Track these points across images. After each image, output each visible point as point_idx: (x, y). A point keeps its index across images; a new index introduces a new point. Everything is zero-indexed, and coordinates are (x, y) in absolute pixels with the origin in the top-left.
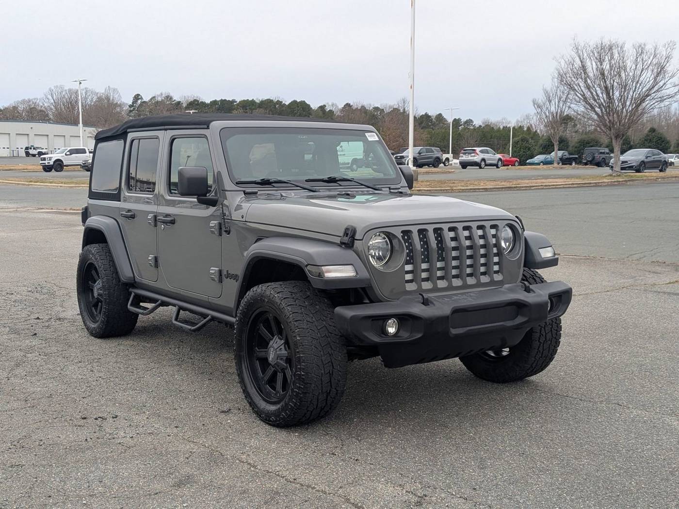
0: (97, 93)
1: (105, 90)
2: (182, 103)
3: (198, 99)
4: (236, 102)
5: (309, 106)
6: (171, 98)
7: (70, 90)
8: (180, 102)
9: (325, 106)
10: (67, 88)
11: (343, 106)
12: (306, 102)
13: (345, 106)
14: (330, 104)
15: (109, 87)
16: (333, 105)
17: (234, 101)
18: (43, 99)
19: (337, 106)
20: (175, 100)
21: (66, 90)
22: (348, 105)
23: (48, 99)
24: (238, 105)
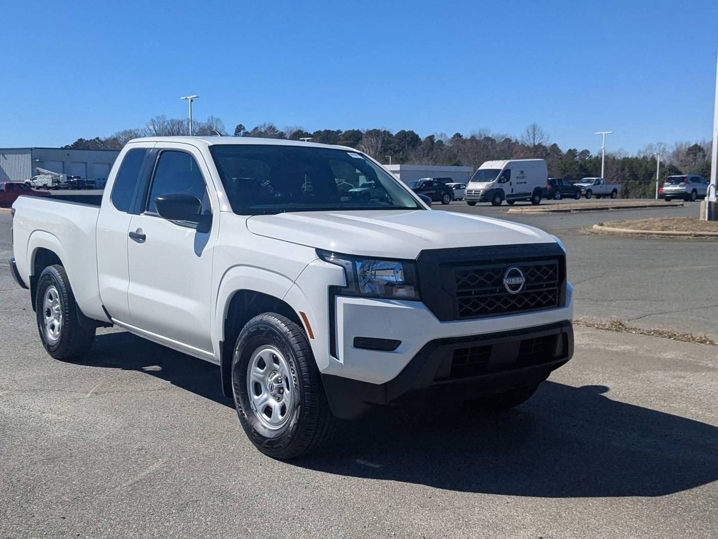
0: (200, 124)
1: (208, 120)
2: (285, 134)
3: (302, 130)
4: (341, 132)
5: (417, 136)
6: (274, 129)
7: (172, 121)
8: (283, 133)
9: (433, 136)
10: (169, 118)
11: (452, 136)
12: (415, 132)
13: (454, 136)
14: (439, 134)
15: (212, 117)
16: (441, 135)
17: (339, 132)
18: (145, 131)
19: (446, 137)
20: (278, 131)
21: (168, 121)
22: (458, 135)
23: (150, 130)
24: (343, 135)
